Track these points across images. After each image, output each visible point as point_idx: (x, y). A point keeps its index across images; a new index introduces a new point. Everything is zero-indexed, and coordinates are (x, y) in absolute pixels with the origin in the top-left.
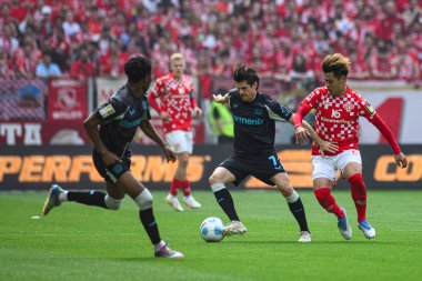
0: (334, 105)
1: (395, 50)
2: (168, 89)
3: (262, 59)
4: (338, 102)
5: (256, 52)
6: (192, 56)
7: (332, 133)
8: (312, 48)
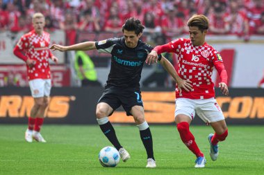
0: (194, 51)
1: (228, 10)
2: (31, 43)
3: (119, 16)
4: (197, 49)
5: (113, 10)
6: (60, 14)
7: (191, 74)
8: (160, 8)
